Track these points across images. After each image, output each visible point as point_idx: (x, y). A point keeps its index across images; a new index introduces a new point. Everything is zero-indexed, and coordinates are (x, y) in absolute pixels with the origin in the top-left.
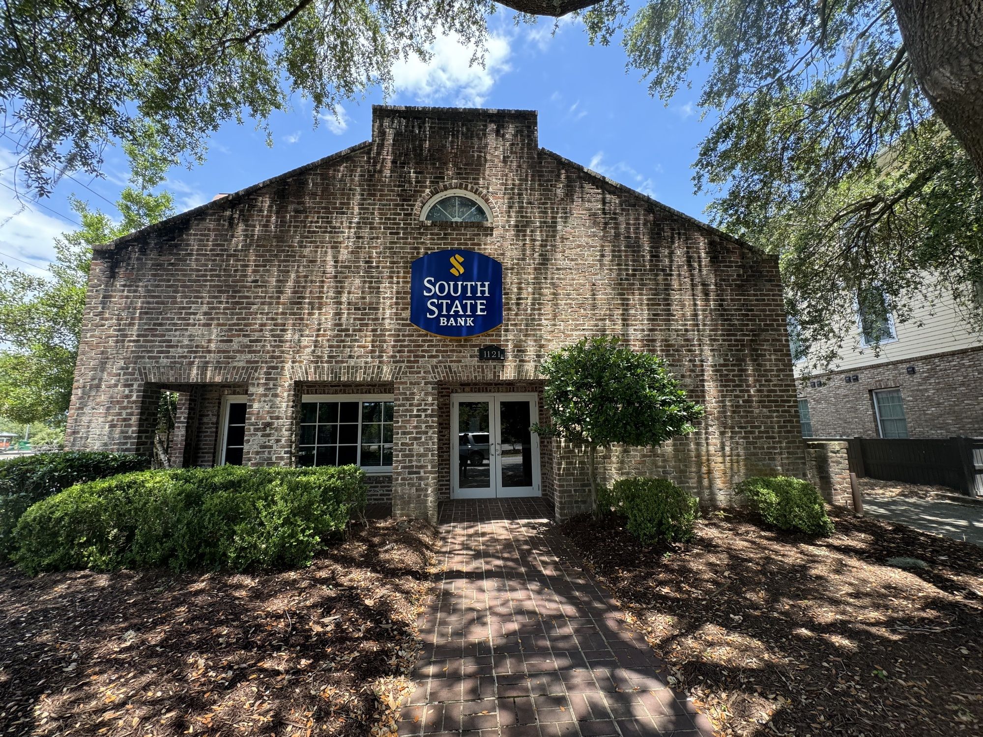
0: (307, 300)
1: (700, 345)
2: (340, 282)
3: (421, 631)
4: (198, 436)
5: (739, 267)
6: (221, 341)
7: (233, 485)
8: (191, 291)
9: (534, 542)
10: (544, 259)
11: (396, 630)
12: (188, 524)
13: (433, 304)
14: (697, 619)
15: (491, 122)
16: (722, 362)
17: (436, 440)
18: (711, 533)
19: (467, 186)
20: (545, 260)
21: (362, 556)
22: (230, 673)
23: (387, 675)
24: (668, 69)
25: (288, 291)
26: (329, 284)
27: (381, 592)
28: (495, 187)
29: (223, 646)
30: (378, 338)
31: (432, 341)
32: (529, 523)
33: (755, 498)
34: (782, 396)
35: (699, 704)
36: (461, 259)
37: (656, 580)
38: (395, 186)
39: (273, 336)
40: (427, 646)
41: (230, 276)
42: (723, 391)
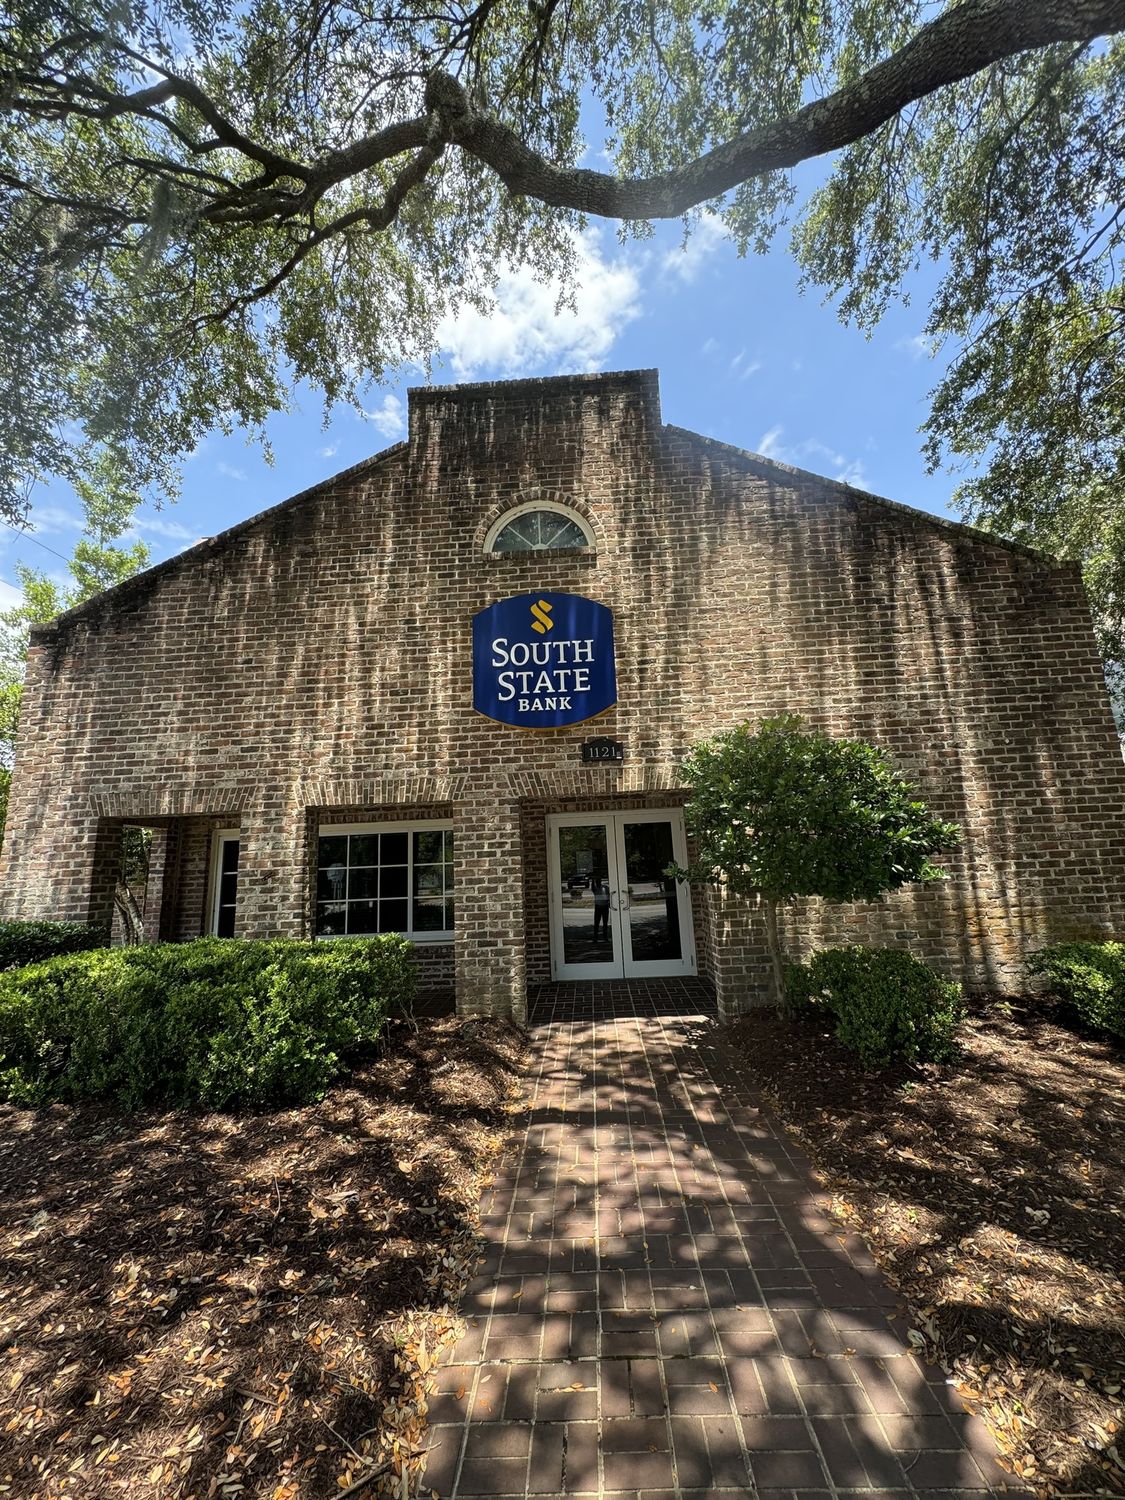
0: (321, 685)
1: (950, 720)
2: (369, 654)
3: (486, 1221)
4: (180, 891)
5: (1011, 585)
6: (202, 752)
7: (212, 974)
8: (159, 682)
9: (680, 1056)
10: (678, 598)
11: (442, 1218)
12: (143, 1035)
13: (506, 679)
14: (963, 1215)
15: (587, 393)
16: (990, 745)
17: (519, 892)
18: (987, 1044)
19: (552, 495)
20: (681, 599)
21: (404, 1083)
22: (174, 1292)
23: (420, 1304)
24: (870, 280)
25: (295, 673)
26: (353, 658)
27: (428, 1147)
28: (597, 492)
29: (172, 1241)
30: (428, 737)
31: (508, 736)
32: (676, 1023)
33: (1066, 981)
34: (1106, 800)
35: (971, 1394)
36: (548, 607)
37: (888, 1135)
38: (445, 504)
39: (274, 741)
40: (492, 1249)
41: (213, 656)
42: (996, 795)
